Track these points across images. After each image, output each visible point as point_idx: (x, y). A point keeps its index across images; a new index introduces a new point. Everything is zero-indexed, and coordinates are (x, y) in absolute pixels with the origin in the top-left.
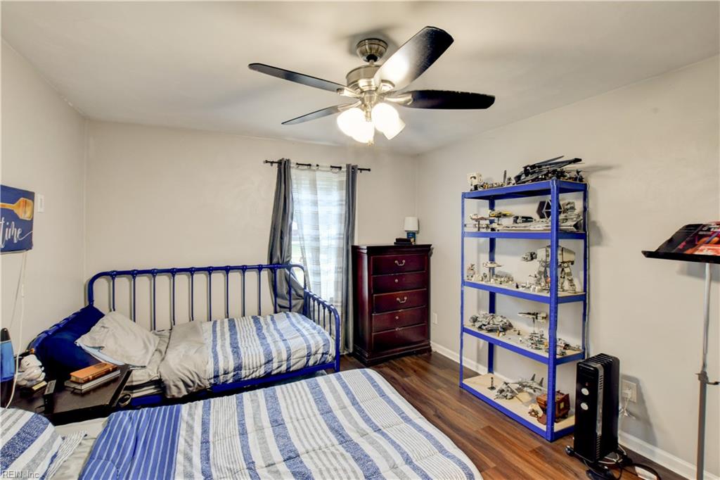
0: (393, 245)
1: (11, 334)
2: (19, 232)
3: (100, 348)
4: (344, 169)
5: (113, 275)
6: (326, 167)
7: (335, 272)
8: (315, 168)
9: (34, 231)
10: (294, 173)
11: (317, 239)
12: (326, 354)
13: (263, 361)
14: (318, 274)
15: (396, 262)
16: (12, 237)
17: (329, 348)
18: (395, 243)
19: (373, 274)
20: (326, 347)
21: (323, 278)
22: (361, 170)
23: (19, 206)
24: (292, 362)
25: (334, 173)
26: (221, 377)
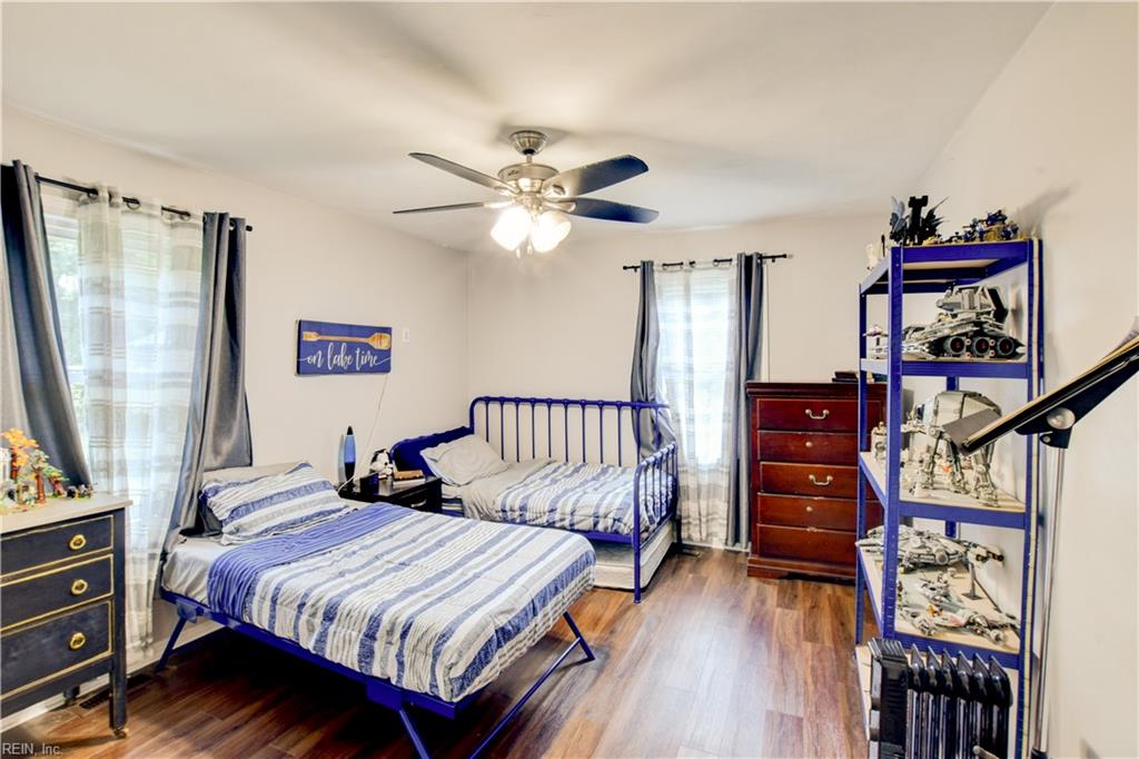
0: (831, 382)
1: (354, 430)
2: (376, 358)
3: (435, 461)
4: (735, 262)
5: (487, 400)
6: (706, 263)
7: (724, 421)
8: (688, 267)
9: (392, 358)
10: (659, 278)
11: (690, 369)
12: (619, 520)
13: (546, 509)
14: (691, 420)
15: (807, 411)
16: (368, 363)
17: (624, 515)
18: (833, 380)
19: (761, 429)
20: (620, 512)
21: (699, 427)
22: (773, 258)
23: (374, 339)
24: (576, 519)
25: (721, 269)
26: (509, 513)
